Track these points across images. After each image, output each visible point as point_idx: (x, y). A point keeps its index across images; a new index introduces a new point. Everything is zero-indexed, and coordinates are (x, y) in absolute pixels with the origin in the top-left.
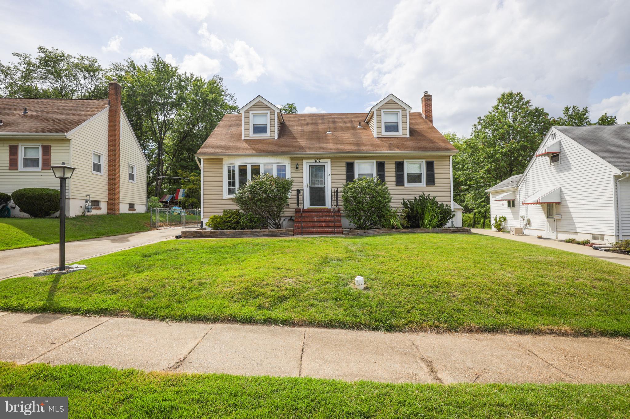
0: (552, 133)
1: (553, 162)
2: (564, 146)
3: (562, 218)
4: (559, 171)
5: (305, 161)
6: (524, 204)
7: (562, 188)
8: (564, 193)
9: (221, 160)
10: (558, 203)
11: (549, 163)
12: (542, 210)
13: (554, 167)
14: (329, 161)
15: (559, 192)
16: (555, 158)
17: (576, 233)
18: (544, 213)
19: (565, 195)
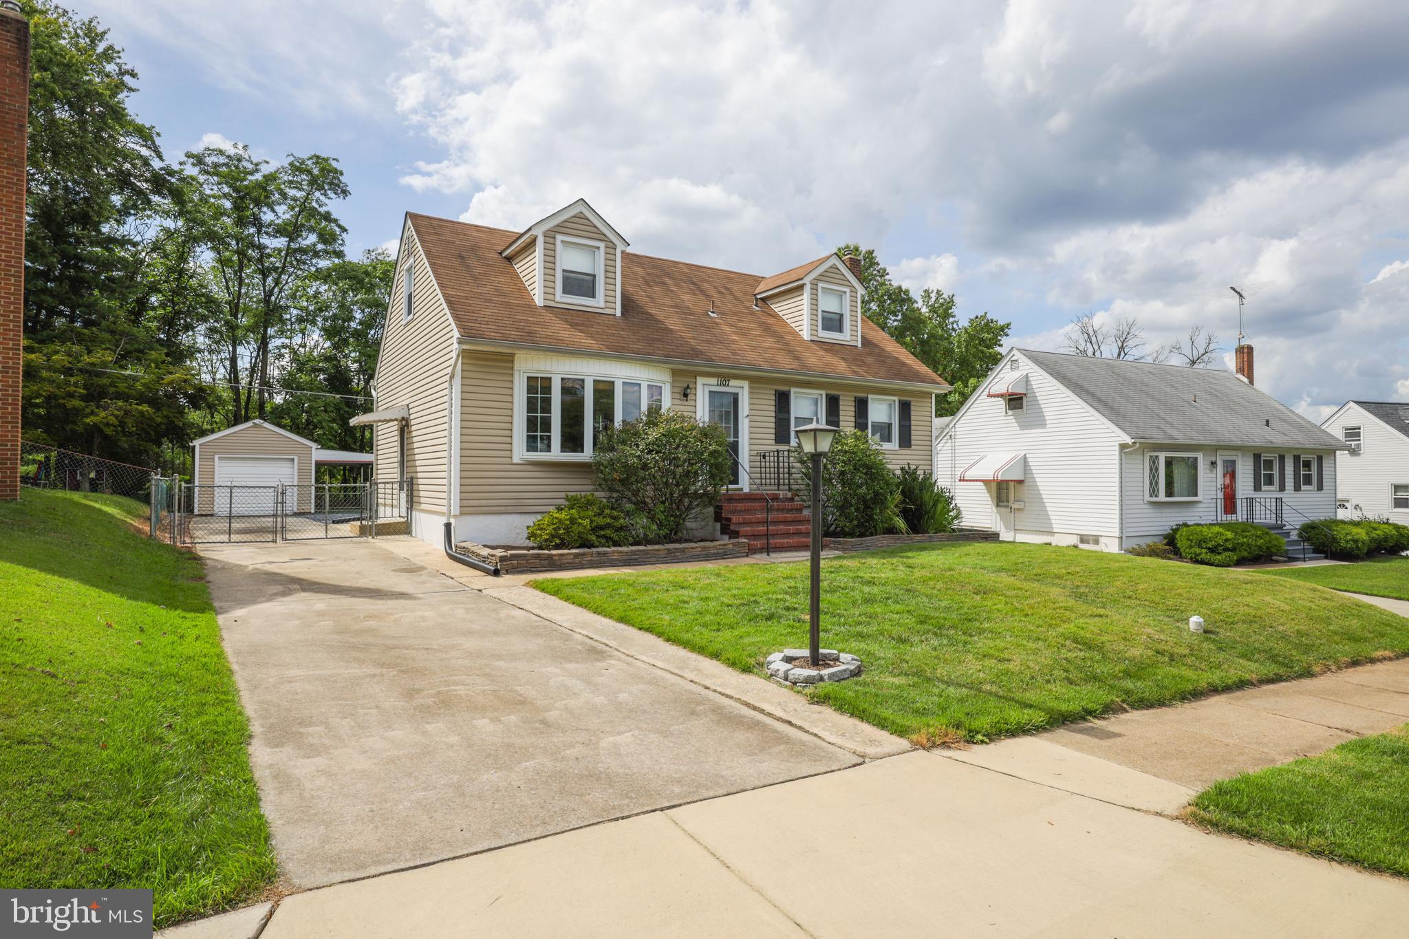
0: (1012, 359)
1: (1011, 409)
2: (1035, 384)
3: (1026, 508)
4: (1022, 427)
5: (700, 381)
6: (964, 480)
7: (1027, 456)
8: (1031, 464)
9: (509, 359)
10: (1021, 482)
11: (1004, 410)
12: (986, 491)
13: (1012, 417)
14: (745, 384)
15: (1022, 463)
16: (1016, 402)
17: (1052, 533)
18: (991, 497)
19: (1032, 468)
